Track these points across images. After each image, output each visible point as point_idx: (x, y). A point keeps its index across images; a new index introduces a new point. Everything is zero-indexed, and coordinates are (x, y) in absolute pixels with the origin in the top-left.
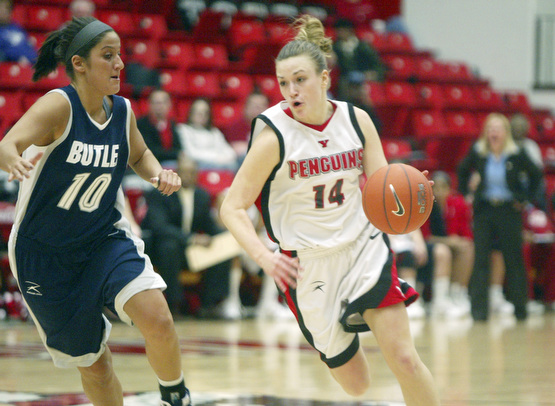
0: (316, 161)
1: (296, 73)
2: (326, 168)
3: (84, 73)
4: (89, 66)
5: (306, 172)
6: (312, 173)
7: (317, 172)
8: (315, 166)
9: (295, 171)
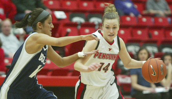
0: (105, 54)
1: (114, 25)
2: (107, 58)
3: (41, 29)
4: (44, 26)
5: (101, 57)
6: (102, 58)
7: (104, 58)
8: (104, 56)
9: (97, 55)
